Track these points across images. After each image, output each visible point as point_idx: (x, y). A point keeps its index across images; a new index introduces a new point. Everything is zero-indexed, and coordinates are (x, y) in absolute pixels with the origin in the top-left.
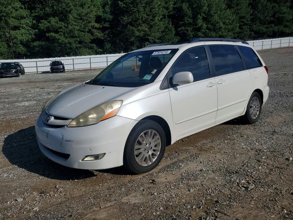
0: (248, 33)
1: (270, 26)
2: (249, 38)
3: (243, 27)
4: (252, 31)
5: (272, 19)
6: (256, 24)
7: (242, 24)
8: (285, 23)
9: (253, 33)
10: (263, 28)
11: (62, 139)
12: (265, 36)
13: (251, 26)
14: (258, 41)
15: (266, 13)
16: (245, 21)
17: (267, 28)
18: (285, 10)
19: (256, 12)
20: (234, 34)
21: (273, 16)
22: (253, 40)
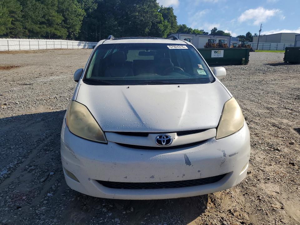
0: (22, 30)
1: (42, 26)
2: (23, 36)
3: (16, 22)
4: (26, 28)
5: (43, 20)
6: (28, 22)
7: (14, 19)
8: (56, 26)
9: (27, 31)
10: (36, 28)
11: (225, 155)
12: (40, 36)
13: (23, 23)
14: (33, 40)
15: (37, 12)
16: (16, 16)
17: (40, 28)
18: (53, 14)
19: (26, 9)
20: (7, 29)
21: (44, 17)
22: (29, 38)
